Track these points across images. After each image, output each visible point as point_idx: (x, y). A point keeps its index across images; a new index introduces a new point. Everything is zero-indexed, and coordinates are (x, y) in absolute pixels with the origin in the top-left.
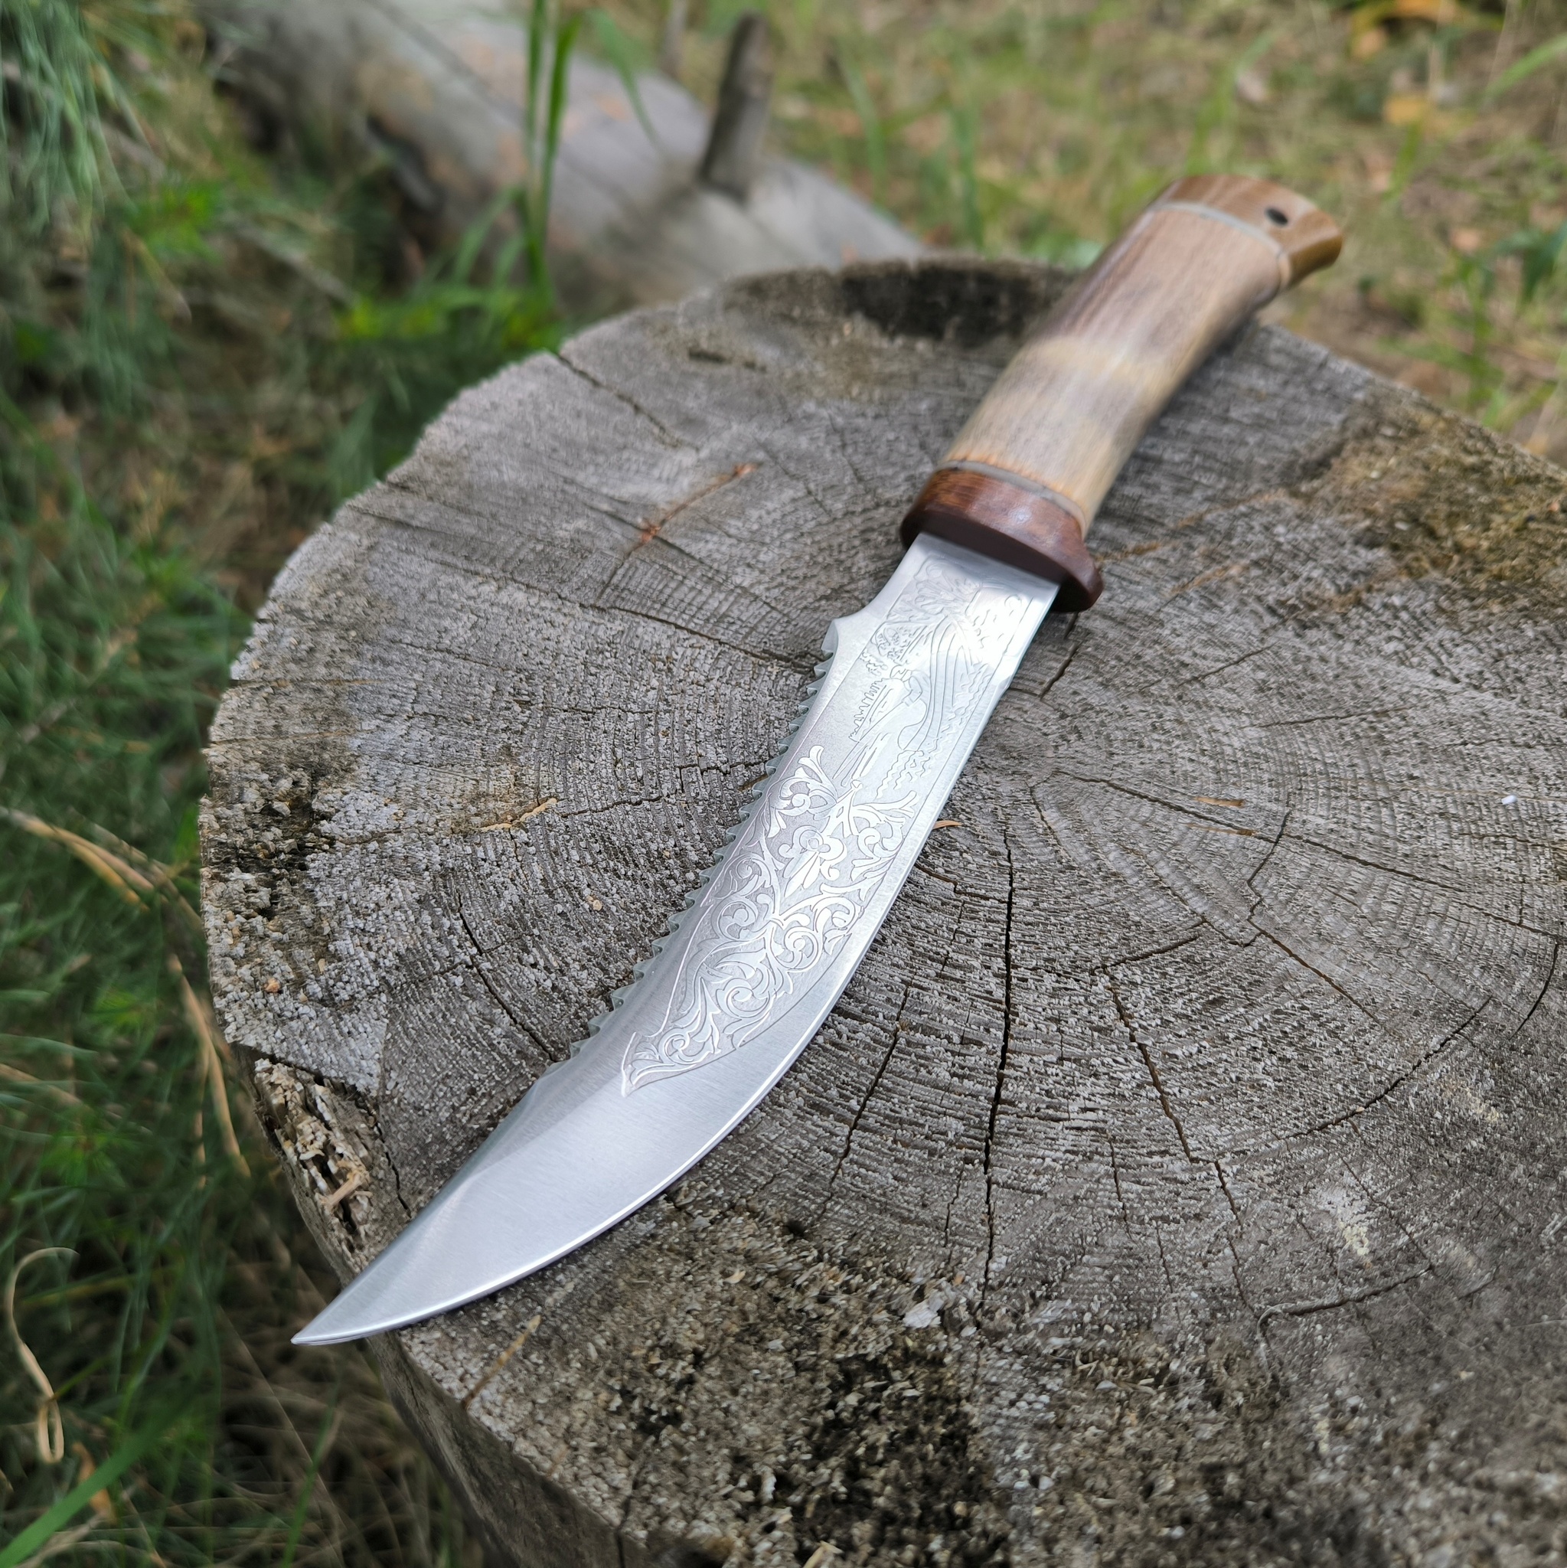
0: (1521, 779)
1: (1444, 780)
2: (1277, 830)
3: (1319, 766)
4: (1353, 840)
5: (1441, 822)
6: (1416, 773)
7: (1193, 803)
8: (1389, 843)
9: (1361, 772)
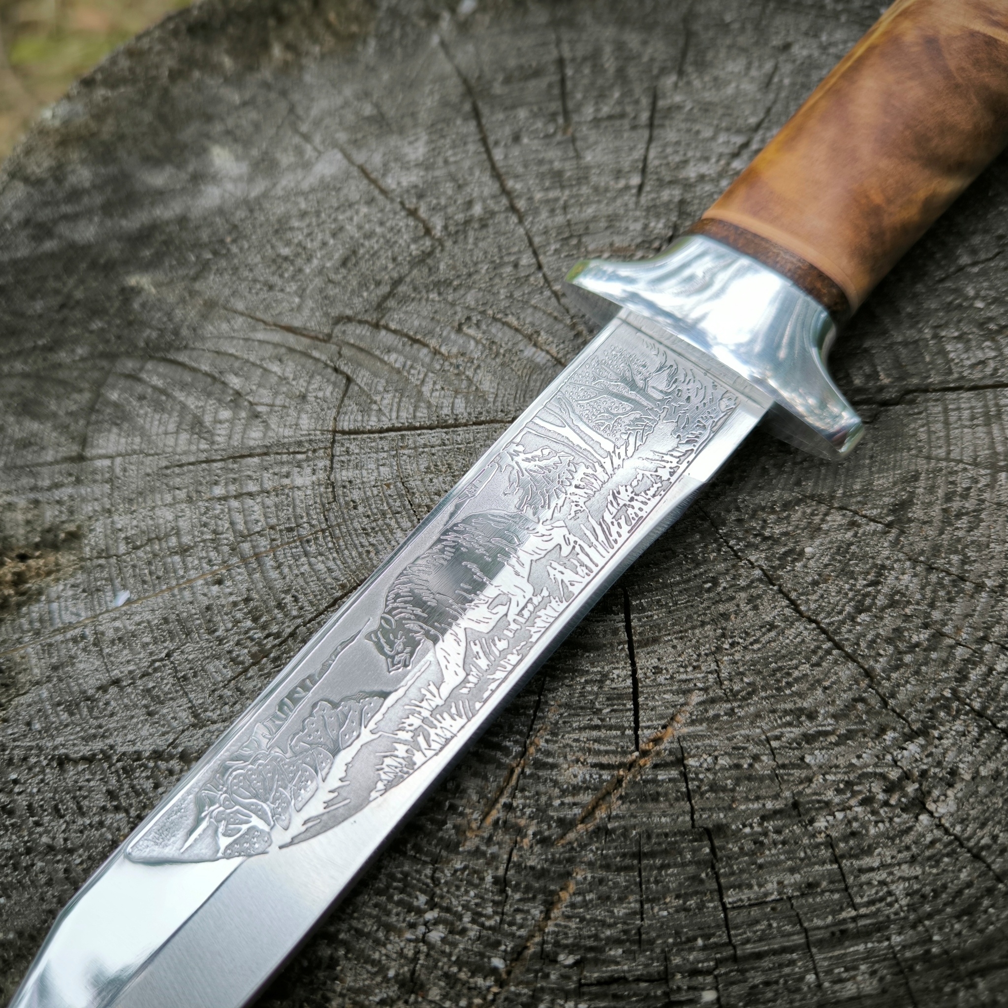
0: (110, 634)
1: (187, 594)
2: (338, 450)
3: (312, 549)
4: (266, 475)
5: (186, 539)
6: (215, 589)
7: (421, 441)
8: (232, 488)
9: (269, 562)
